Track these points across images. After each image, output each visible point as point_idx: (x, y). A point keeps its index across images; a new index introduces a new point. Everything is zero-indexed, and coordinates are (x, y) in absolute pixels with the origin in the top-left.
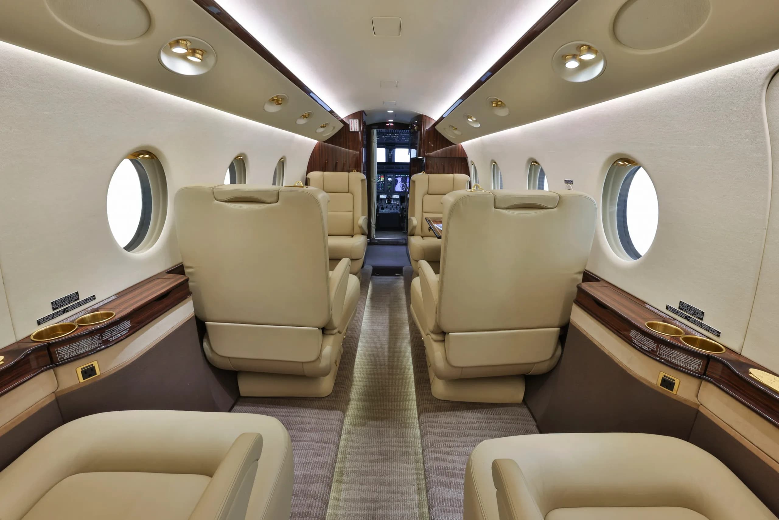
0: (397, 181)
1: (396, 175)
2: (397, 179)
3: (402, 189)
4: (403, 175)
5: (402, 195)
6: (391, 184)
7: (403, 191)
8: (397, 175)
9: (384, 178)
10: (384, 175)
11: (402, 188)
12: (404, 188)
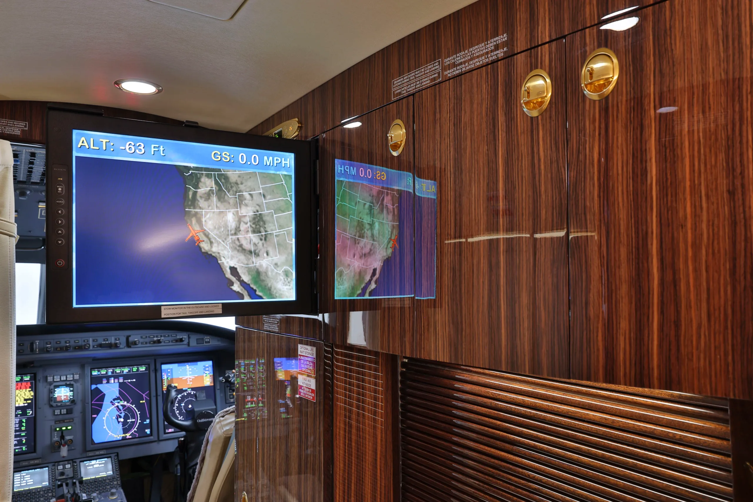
0: (99, 396)
1: (95, 373)
2: (98, 391)
3: (125, 431)
4: (126, 370)
5: (128, 454)
6: (70, 411)
7: (128, 435)
8: (99, 368)
9: (34, 388)
10: (34, 378)
11: (124, 423)
12: (133, 424)
